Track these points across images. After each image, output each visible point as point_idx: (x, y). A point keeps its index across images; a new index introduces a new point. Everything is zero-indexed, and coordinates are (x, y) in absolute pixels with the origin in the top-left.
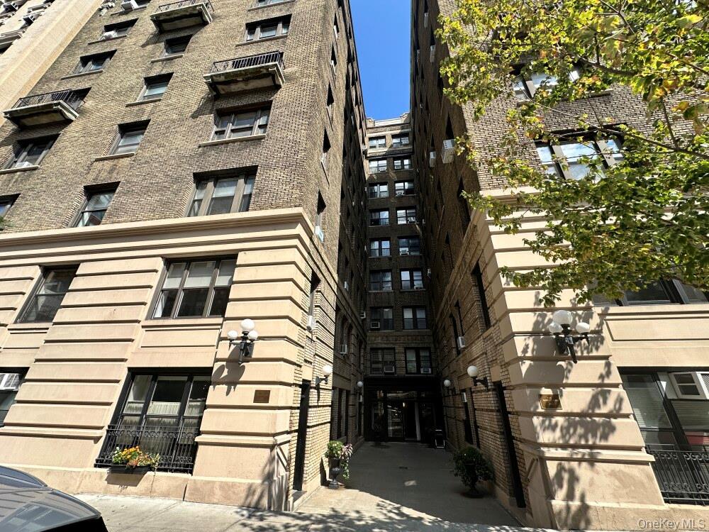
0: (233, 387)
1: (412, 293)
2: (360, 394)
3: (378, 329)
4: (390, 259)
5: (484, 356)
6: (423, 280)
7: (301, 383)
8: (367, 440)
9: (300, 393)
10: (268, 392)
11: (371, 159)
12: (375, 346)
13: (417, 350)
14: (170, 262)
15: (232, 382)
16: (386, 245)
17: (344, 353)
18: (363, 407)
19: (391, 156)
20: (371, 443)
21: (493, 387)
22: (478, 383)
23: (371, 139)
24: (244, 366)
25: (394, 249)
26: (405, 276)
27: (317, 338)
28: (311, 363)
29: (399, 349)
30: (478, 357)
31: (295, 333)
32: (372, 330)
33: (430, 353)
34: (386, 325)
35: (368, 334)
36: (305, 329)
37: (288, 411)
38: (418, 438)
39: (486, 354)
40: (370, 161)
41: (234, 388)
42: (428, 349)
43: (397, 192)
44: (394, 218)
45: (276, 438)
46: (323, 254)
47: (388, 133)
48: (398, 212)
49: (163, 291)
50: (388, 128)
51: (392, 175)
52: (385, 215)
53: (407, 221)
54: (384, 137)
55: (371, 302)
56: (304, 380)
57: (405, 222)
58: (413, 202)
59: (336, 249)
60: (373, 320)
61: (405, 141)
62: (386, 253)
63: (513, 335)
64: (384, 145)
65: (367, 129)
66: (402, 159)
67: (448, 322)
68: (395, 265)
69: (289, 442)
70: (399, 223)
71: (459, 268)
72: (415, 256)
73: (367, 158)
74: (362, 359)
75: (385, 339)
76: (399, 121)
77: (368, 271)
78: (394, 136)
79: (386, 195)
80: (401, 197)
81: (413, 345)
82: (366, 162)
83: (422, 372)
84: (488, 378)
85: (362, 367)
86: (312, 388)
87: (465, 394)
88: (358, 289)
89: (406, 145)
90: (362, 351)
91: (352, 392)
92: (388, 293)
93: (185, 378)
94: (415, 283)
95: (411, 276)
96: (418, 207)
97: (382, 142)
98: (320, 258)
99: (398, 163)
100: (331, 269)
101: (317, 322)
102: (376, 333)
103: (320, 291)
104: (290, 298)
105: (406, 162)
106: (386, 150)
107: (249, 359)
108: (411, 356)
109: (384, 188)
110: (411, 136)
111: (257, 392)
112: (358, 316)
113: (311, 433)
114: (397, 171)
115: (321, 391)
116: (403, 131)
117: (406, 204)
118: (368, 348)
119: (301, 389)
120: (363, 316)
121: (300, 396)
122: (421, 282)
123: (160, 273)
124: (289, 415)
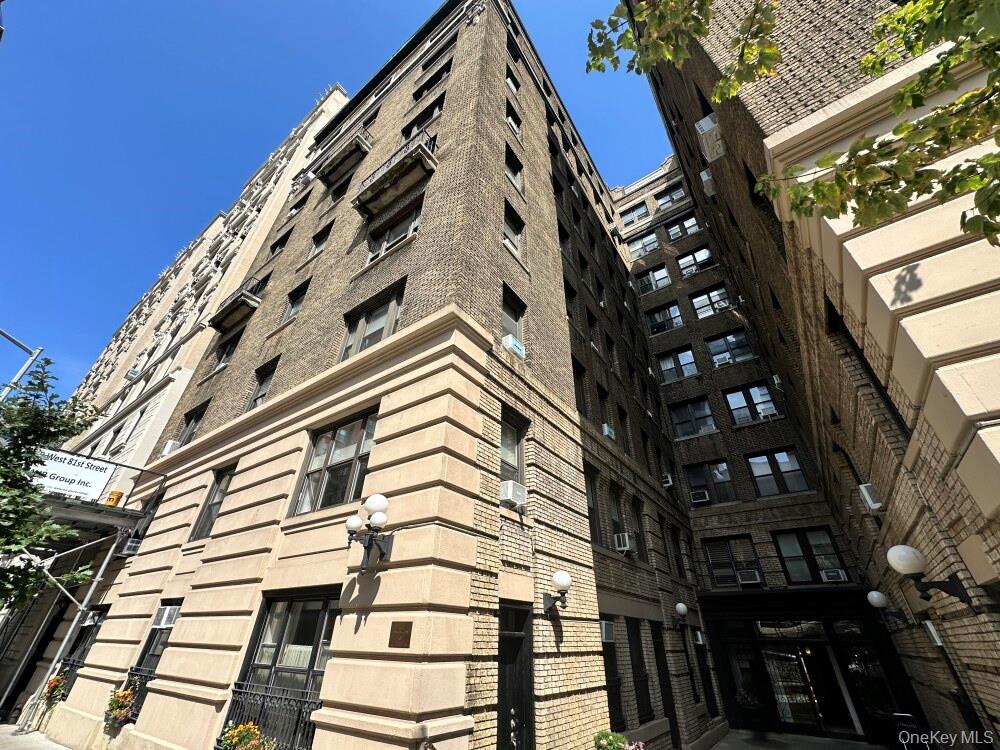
0: (363, 617)
1: (757, 426)
2: (695, 629)
3: (708, 503)
4: (699, 378)
5: (927, 515)
6: (773, 400)
7: (497, 607)
8: (735, 725)
9: (497, 626)
10: (408, 626)
11: (630, 241)
12: (708, 535)
13: (801, 534)
14: (316, 434)
15: (364, 609)
16: (687, 357)
17: (626, 549)
18: (709, 655)
19: (662, 224)
20: (744, 734)
21: (986, 601)
22: (932, 592)
23: (623, 214)
24: (379, 577)
25: (704, 360)
26: (736, 400)
27: (537, 521)
28: (527, 568)
29: (760, 535)
30: (916, 524)
31: (465, 511)
32: (697, 505)
33: (832, 538)
34: (721, 493)
35: (690, 514)
36: (498, 506)
37: (462, 666)
38: (860, 730)
39: (930, 509)
40: (629, 243)
41: (365, 620)
42: (826, 529)
43: (684, 272)
44: (690, 312)
45: (424, 723)
46: (528, 377)
47: (648, 195)
48: (694, 301)
49: (308, 475)
50: (646, 189)
51: (669, 249)
52: (675, 311)
53: (714, 309)
54: (643, 203)
55: (682, 458)
56: (502, 601)
57: (712, 313)
58: (716, 278)
59: (568, 371)
60: (693, 488)
61: (679, 194)
62: (690, 371)
63: (973, 424)
64: (647, 214)
65: (614, 203)
66: (680, 221)
67: (836, 461)
68: (713, 386)
69: (470, 732)
70: (700, 317)
71: (806, 335)
72: (744, 363)
73: (621, 241)
74: (686, 560)
75: (724, 518)
76: (662, 172)
77: (664, 406)
78: (658, 196)
79: (667, 281)
80: (693, 276)
81: (787, 526)
82: (622, 249)
83: (825, 578)
84: (961, 575)
85: (689, 575)
86: (536, 616)
87: (929, 624)
88: (645, 437)
89: (681, 199)
90: (683, 545)
91: (667, 624)
92: (711, 436)
93: (318, 605)
94: (760, 408)
95: (748, 398)
96: (727, 281)
97: (642, 210)
98: (522, 385)
99: (675, 230)
100: (556, 401)
101: (530, 492)
102: (706, 511)
103: (532, 439)
104: (445, 450)
105: (690, 223)
106: (650, 218)
107: (387, 564)
108: (791, 548)
109: (662, 273)
110: (685, 184)
111: (396, 626)
112: (656, 485)
113: (545, 712)
114: (676, 242)
115: (564, 623)
116: (670, 182)
117: (705, 285)
118: (697, 539)
119: (497, 620)
120: (668, 482)
121: (496, 632)
122: (771, 405)
123: (304, 451)
124: (464, 673)
